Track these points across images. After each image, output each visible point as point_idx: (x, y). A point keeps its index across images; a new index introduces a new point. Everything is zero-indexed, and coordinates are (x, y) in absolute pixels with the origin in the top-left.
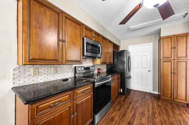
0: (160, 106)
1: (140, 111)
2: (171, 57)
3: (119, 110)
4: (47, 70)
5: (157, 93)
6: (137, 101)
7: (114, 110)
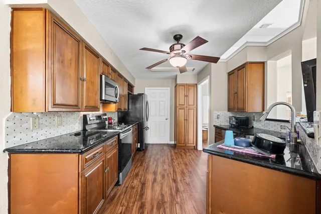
0: (176, 153)
1: (161, 160)
2: (184, 105)
3: (141, 165)
4: (49, 120)
5: (173, 142)
6: (157, 154)
7: (136, 167)
